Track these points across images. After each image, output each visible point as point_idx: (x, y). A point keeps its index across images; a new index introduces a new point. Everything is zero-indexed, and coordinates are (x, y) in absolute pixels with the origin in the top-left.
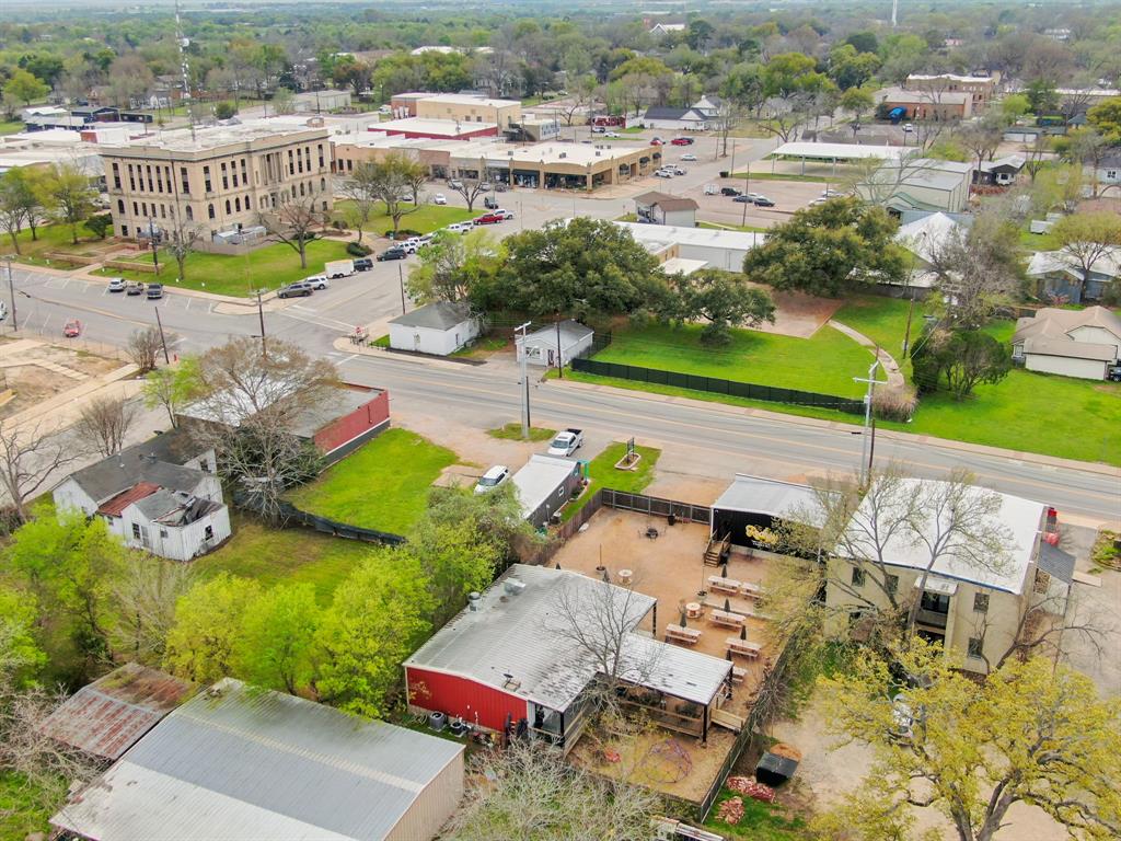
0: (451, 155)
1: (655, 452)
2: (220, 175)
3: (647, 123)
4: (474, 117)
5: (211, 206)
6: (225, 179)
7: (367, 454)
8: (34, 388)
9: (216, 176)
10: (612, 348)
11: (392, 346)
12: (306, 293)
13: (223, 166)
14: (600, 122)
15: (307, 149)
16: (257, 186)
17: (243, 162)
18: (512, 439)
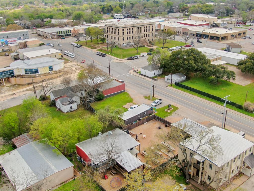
0: (189, 30)
1: (177, 108)
2: (126, 31)
3: (252, 24)
4: (204, 21)
5: (123, 38)
6: (127, 32)
7: (116, 97)
8: (68, 72)
9: (125, 31)
10: (189, 81)
11: (141, 73)
12: (133, 59)
13: (127, 29)
14: (240, 23)
15: (149, 26)
16: (135, 34)
17: (132, 29)
18: (148, 99)
